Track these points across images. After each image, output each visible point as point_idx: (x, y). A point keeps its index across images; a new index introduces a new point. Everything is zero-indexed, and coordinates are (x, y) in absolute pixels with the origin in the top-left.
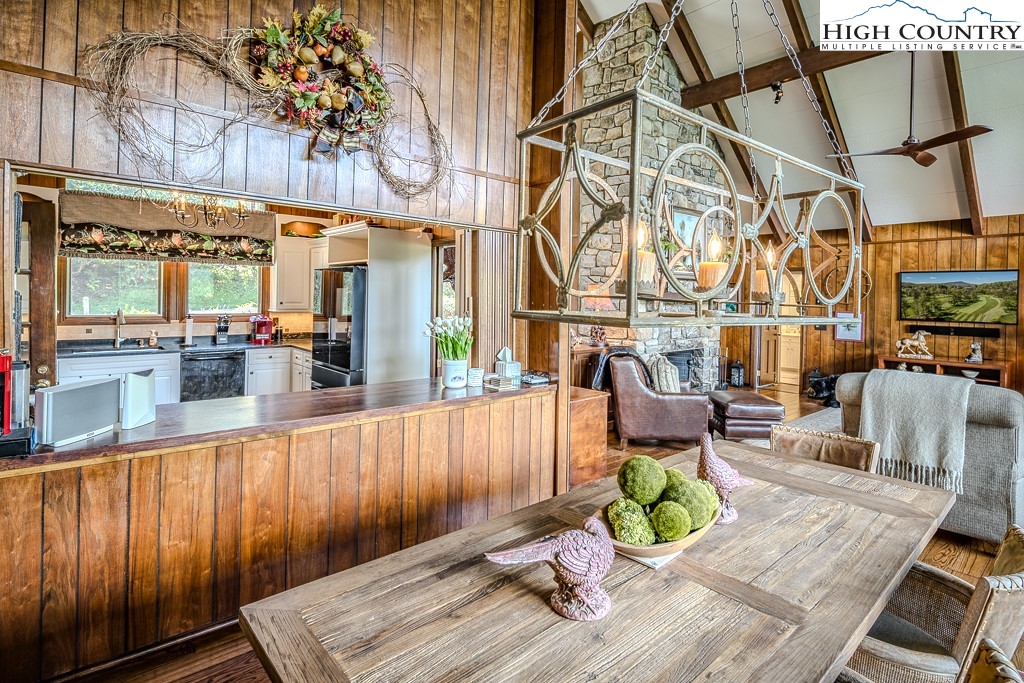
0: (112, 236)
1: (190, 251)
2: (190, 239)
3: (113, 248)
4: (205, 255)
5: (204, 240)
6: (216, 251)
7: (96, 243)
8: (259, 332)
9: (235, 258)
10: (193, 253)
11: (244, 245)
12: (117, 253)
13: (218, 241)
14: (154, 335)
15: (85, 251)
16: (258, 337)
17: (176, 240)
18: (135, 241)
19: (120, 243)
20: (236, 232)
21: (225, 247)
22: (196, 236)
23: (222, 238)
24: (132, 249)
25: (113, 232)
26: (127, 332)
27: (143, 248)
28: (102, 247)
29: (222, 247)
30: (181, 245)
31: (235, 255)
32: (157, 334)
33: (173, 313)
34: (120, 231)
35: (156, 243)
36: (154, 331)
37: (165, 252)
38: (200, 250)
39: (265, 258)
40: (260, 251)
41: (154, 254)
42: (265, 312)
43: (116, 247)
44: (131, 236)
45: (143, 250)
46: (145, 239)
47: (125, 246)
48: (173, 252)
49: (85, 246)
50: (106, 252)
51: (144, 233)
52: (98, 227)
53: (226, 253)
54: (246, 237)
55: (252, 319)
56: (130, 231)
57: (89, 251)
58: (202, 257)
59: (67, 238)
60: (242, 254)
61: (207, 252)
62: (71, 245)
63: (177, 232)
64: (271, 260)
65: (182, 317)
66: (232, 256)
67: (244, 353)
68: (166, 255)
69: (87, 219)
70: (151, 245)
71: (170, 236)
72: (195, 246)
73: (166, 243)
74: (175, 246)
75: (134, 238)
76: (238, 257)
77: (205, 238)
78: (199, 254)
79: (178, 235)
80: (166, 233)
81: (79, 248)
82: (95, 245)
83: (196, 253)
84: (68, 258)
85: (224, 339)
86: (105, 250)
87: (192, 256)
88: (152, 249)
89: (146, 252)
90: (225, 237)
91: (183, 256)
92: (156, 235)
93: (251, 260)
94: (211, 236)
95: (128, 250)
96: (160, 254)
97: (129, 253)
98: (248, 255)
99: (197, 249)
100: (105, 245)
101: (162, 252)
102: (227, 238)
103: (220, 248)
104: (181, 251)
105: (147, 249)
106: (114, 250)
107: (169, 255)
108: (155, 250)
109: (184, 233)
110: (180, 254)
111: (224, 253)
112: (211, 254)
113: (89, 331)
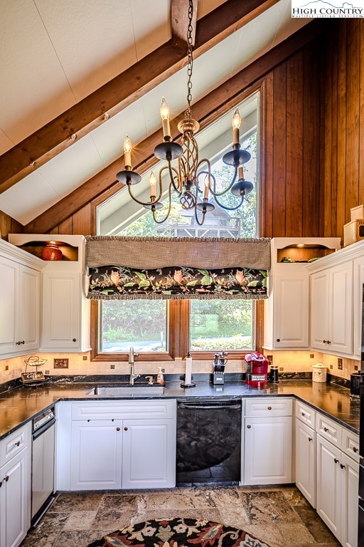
0: (126, 277)
1: (190, 287)
2: (189, 275)
3: (127, 289)
4: (202, 290)
5: (202, 276)
6: (213, 285)
7: (114, 285)
8: (255, 373)
9: (231, 292)
10: (192, 289)
11: (239, 278)
12: (130, 293)
13: (214, 275)
14: (160, 373)
15: (105, 293)
16: (254, 378)
17: (178, 277)
18: (144, 281)
19: (132, 284)
20: (231, 264)
21: (221, 281)
22: (195, 272)
23: (218, 272)
24: (142, 289)
25: (127, 274)
27: (151, 287)
28: (119, 288)
29: (219, 282)
30: (182, 282)
31: (231, 289)
32: (163, 370)
33: (177, 351)
34: (133, 271)
35: (161, 282)
36: (161, 368)
37: (168, 289)
38: (198, 286)
39: (259, 291)
40: (254, 283)
41: (160, 293)
42: (259, 350)
43: (129, 287)
44: (141, 276)
45: (150, 289)
46: (152, 278)
47: (136, 286)
48: (176, 289)
49: (106, 288)
50: (121, 293)
51: (152, 272)
52: (116, 270)
53: (222, 288)
54: (240, 269)
55: (247, 357)
56: (140, 271)
57: (109, 293)
58: (200, 293)
59: (93, 282)
60: (237, 287)
61: (205, 287)
62: (97, 288)
63: (178, 268)
64: (266, 293)
65: (185, 354)
66: (228, 290)
67: (240, 402)
68: (169, 293)
69: (107, 262)
70: (157, 284)
71: (172, 274)
72: (193, 283)
73: (169, 281)
74: (177, 283)
75: (143, 277)
76: (234, 291)
77: (203, 273)
78: (198, 290)
79: (180, 272)
80: (169, 271)
81: (101, 291)
82: (113, 287)
83: (195, 290)
84: (99, 301)
85: (221, 379)
86: (121, 291)
87: (191, 292)
88: (158, 288)
89: (153, 290)
90: (221, 270)
91: (184, 293)
92: (161, 273)
93: (246, 293)
94: (208, 270)
95: (138, 290)
96: (164, 292)
97: (139, 293)
98: (243, 288)
99: (196, 285)
100: (121, 286)
101: (166, 290)
102: (223, 271)
103: (217, 283)
104: (182, 288)
105: (153, 288)
106: (127, 290)
107: (172, 293)
108: (160, 288)
109: (184, 269)
110: (181, 291)
111: (220, 287)
112: (208, 289)
113: (113, 367)
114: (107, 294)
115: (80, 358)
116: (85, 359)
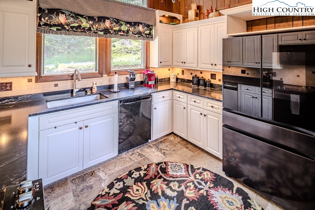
0: (72, 19)
1: (115, 31)
2: (115, 24)
3: (72, 27)
4: (122, 33)
5: (121, 25)
6: (128, 31)
7: (61, 23)
8: (150, 80)
9: (137, 36)
11: (140, 28)
12: (74, 31)
13: (129, 25)
14: (95, 85)
15: (54, 29)
16: (150, 83)
17: (107, 24)
18: (85, 24)
19: (76, 25)
21: (132, 29)
22: (118, 21)
23: (130, 23)
24: (84, 29)
25: (72, 17)
26: (80, 84)
27: (90, 28)
28: (66, 27)
29: (131, 29)
30: (110, 27)
33: (104, 71)
34: (76, 16)
35: (97, 25)
36: (95, 83)
37: (102, 31)
38: (120, 31)
39: (150, 36)
40: (147, 32)
41: (96, 33)
42: (147, 67)
43: (74, 27)
44: (83, 20)
45: (89, 29)
46: (91, 22)
47: (79, 27)
48: (106, 31)
49: (55, 25)
50: (68, 30)
51: (90, 18)
53: (133, 33)
54: (141, 24)
56: (82, 16)
57: (57, 30)
58: (121, 35)
59: (43, 19)
60: (140, 33)
61: (124, 31)
62: (45, 24)
63: (108, 18)
64: (152, 38)
65: (109, 73)
66: (135, 34)
68: (102, 33)
69: (55, 6)
70: (94, 26)
71: (104, 22)
72: (117, 28)
73: (102, 26)
74: (107, 27)
75: (85, 21)
76: (138, 35)
77: (122, 23)
78: (120, 33)
80: (102, 19)
81: (51, 27)
82: (61, 25)
83: (118, 33)
84: (43, 34)
85: (133, 85)
86: (67, 29)
87: (116, 34)
88: (95, 29)
89: (92, 31)
90: (132, 23)
91: (112, 34)
92: (97, 20)
93: (144, 37)
94: (125, 22)
95: (81, 29)
96: (99, 33)
97: (82, 32)
98: (143, 34)
99: (118, 30)
100: (67, 25)
101: (100, 31)
102: (133, 24)
103: (130, 30)
104: (110, 31)
105: (92, 29)
106: (72, 29)
107: (104, 33)
108: (97, 30)
109: (112, 19)
110: (110, 33)
111: (131, 32)
112: (125, 33)
113: (56, 85)
114: (55, 30)
115: (26, 80)
116: (30, 81)
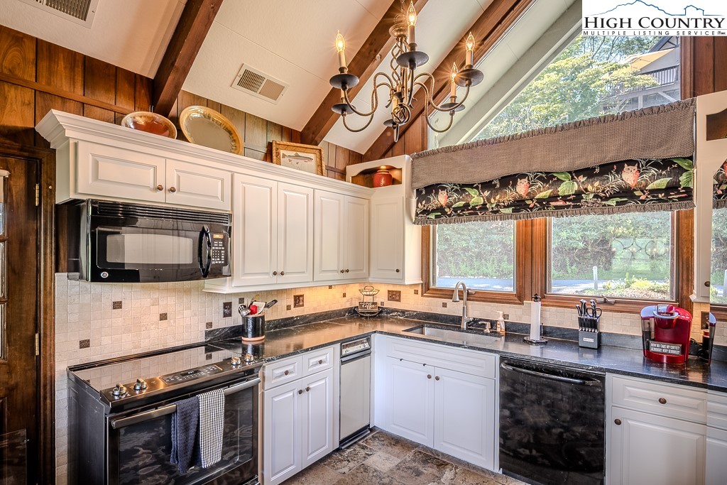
0: (455, 196)
1: (540, 201)
2: (540, 184)
3: (455, 210)
4: (561, 203)
5: (559, 182)
6: (578, 195)
7: (442, 206)
8: (657, 339)
9: (613, 202)
10: (543, 204)
11: (629, 177)
12: (459, 215)
13: (582, 179)
14: (501, 318)
15: (432, 216)
16: (657, 348)
17: (522, 188)
18: (476, 198)
19: (461, 204)
20: (610, 157)
21: (594, 186)
22: (548, 178)
23: (588, 172)
24: (474, 208)
25: (456, 191)
26: (477, 310)
27: (484, 204)
28: (447, 210)
29: (590, 188)
30: (529, 194)
31: (611, 197)
32: (505, 316)
33: (528, 292)
34: (462, 188)
35: (498, 197)
36: (501, 313)
37: (508, 206)
38: (554, 197)
40: (662, 182)
41: (497, 212)
43: (459, 208)
44: (473, 192)
45: (484, 207)
46: (487, 193)
47: (467, 206)
48: (519, 205)
49: (434, 211)
50: (450, 216)
51: (487, 185)
52: (443, 189)
53: (596, 196)
54: (631, 162)
55: (647, 311)
56: (471, 186)
57: (436, 217)
58: (557, 207)
59: (420, 205)
60: (626, 194)
61: (565, 198)
62: (423, 212)
63: (523, 176)
64: (689, 197)
65: (542, 295)
66: (607, 199)
67: (602, 379)
68: (509, 211)
69: (432, 181)
70: (492, 200)
71: (514, 185)
72: (545, 194)
73: (509, 195)
74: (521, 196)
75: (475, 194)
76: (619, 200)
77: (561, 177)
78: (553, 204)
79: (525, 181)
80: (509, 181)
81: (428, 215)
82: (440, 209)
83: (548, 203)
84: (431, 226)
85: (592, 340)
86: (449, 213)
87: (543, 207)
88: (494, 206)
89: (487, 209)
90: (594, 169)
91: (531, 209)
92: (498, 186)
93: (643, 201)
94: (570, 172)
95: (468, 210)
96: (503, 211)
97: (470, 214)
98: (637, 193)
99: (550, 197)
100: (449, 207)
101: (505, 207)
102: (597, 170)
103: (586, 190)
104: (528, 202)
105: (488, 206)
106: (456, 212)
107: (513, 211)
108: (497, 206)
109: (532, 176)
110: (526, 207)
111: (591, 196)
112: (570, 201)
113: (445, 305)
114: (434, 217)
115: (412, 291)
116: (416, 292)
